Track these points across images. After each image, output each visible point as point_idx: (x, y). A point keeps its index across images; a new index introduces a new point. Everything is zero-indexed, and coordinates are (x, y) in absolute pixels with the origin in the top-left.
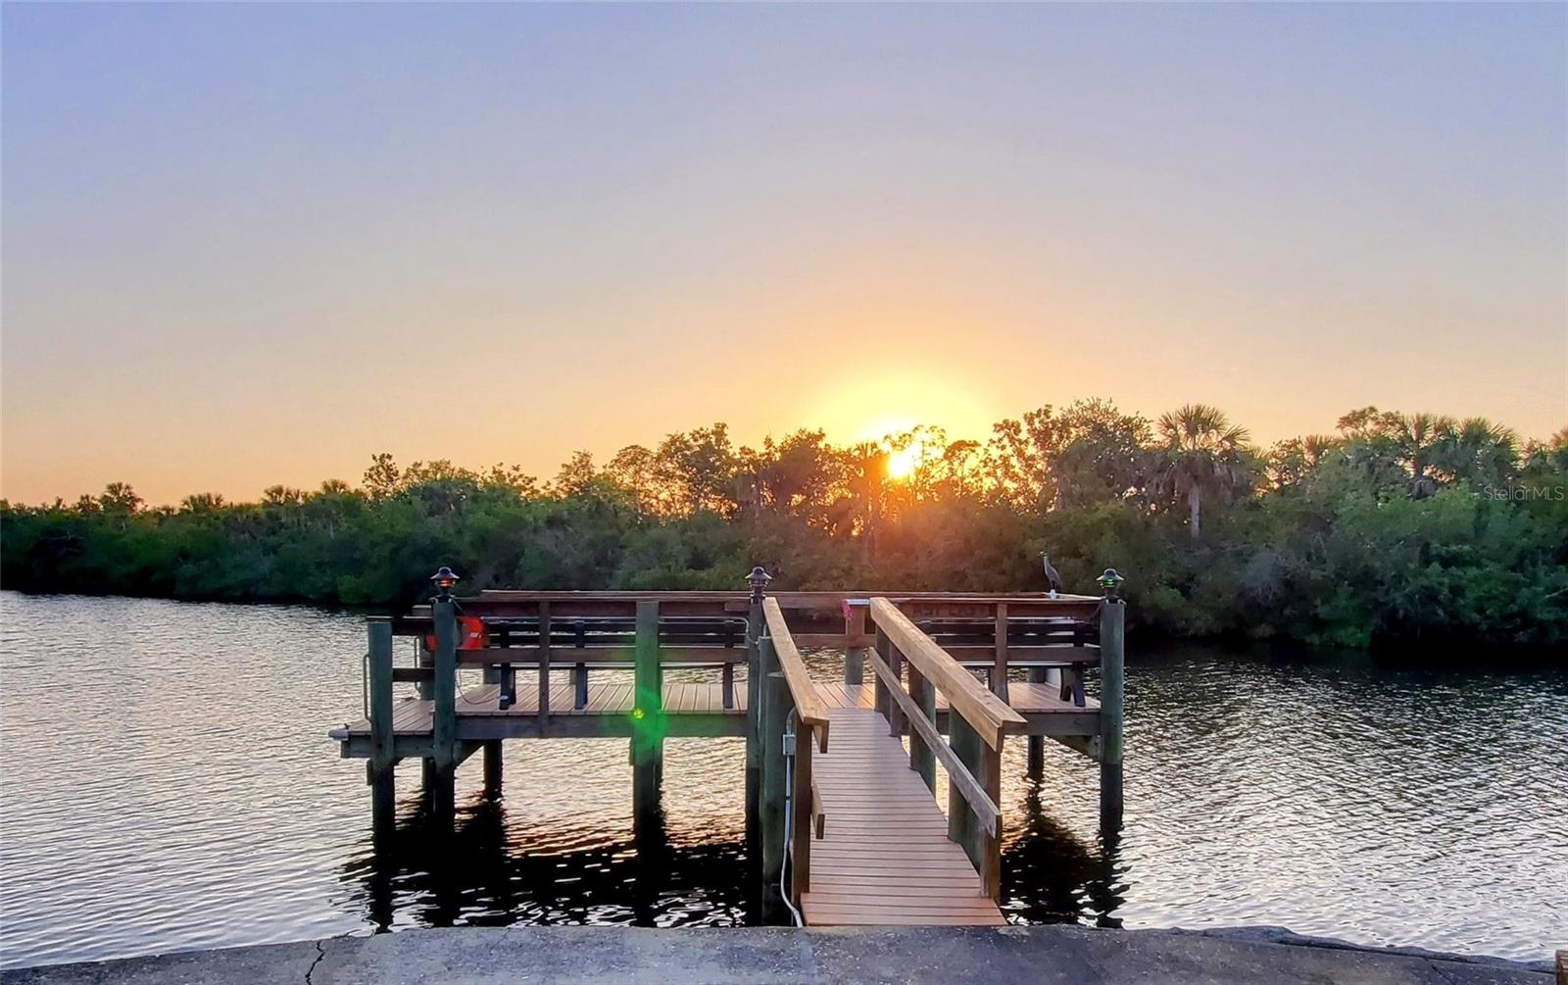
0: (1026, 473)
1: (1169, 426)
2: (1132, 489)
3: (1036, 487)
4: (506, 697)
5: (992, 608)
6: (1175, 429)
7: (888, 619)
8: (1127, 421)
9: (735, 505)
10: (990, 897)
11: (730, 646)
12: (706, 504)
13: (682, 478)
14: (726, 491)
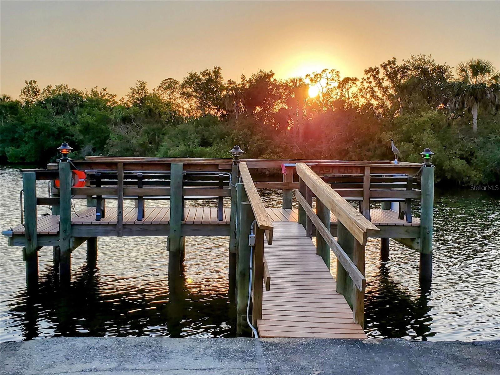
0: (383, 96)
1: (463, 70)
2: (442, 105)
3: (389, 104)
4: (99, 214)
5: (363, 169)
6: (466, 72)
7: (305, 174)
8: (440, 68)
9: (225, 112)
10: (358, 323)
11: (221, 187)
12: (209, 112)
13: (196, 97)
14: (219, 104)
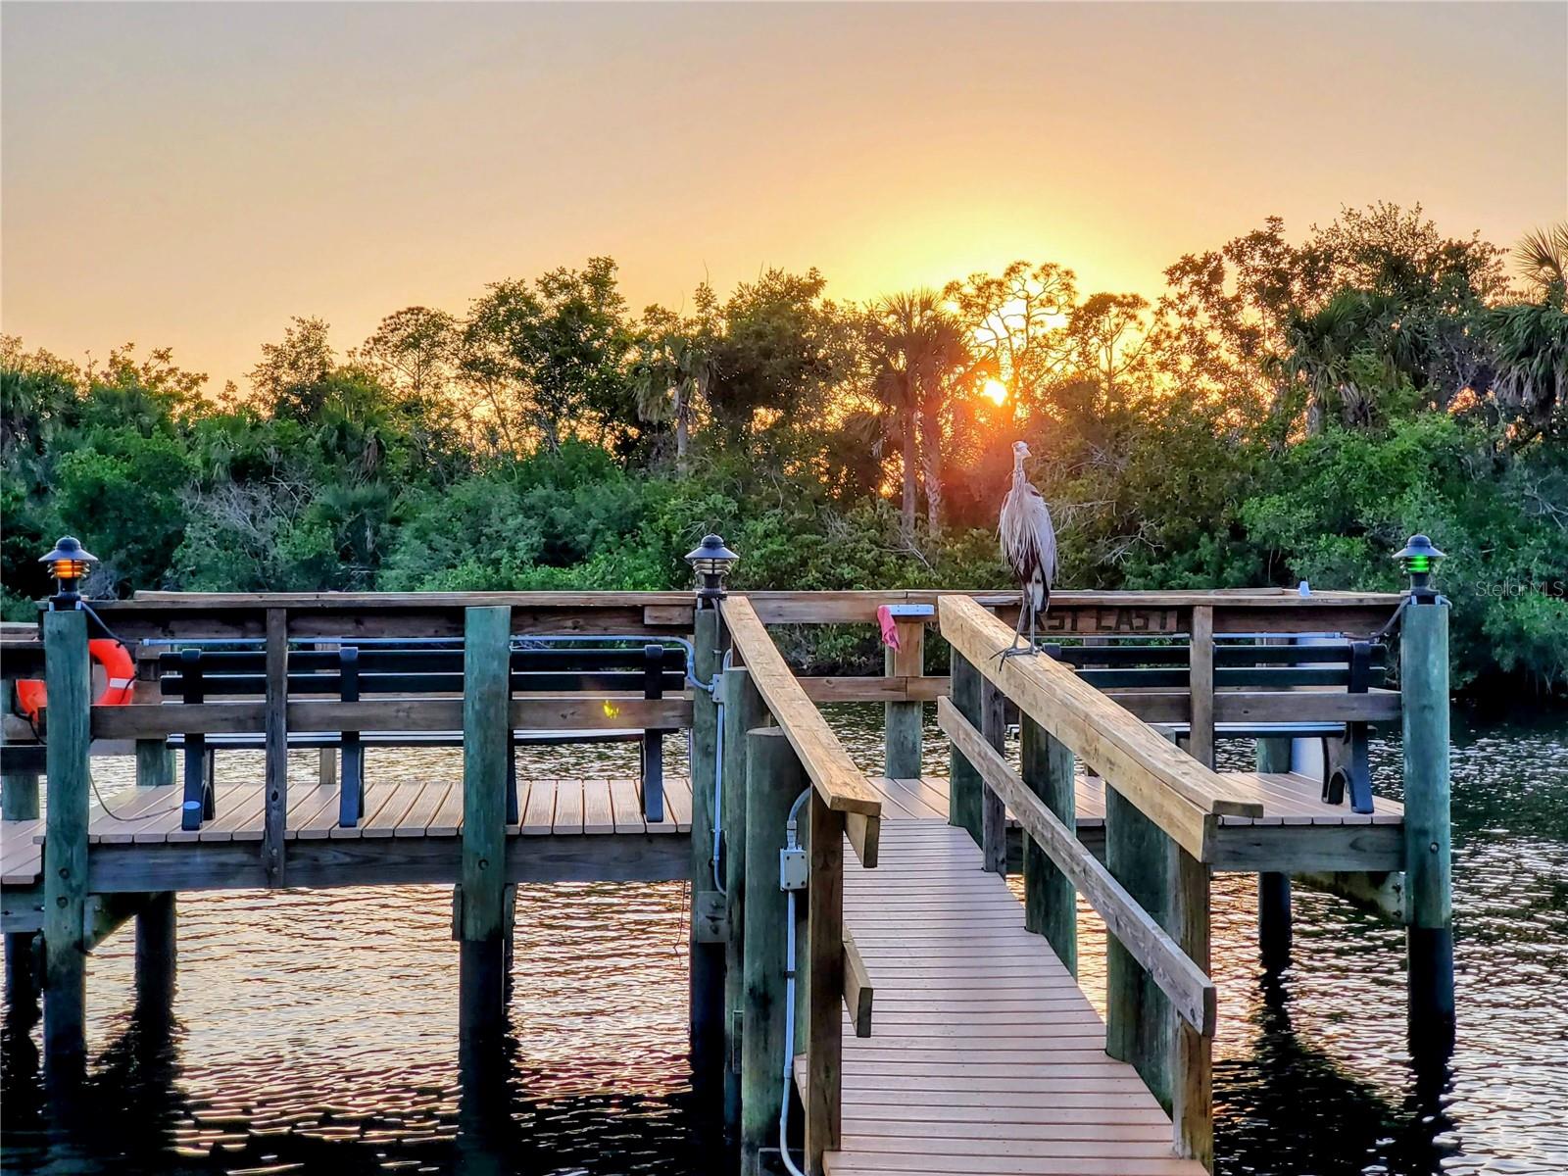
0: (1242, 360)
1: (1544, 260)
2: (1467, 393)
3: (1266, 391)
4: (194, 805)
5: (1185, 614)
6: (1556, 267)
7: (976, 634)
8: (1456, 251)
9: (633, 432)
10: (1193, 1157)
11: (654, 694)
12: (573, 431)
13: (520, 375)
14: (613, 402)
